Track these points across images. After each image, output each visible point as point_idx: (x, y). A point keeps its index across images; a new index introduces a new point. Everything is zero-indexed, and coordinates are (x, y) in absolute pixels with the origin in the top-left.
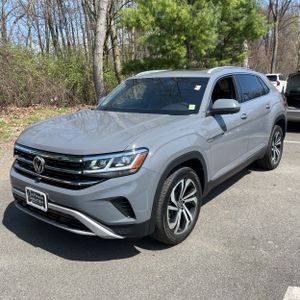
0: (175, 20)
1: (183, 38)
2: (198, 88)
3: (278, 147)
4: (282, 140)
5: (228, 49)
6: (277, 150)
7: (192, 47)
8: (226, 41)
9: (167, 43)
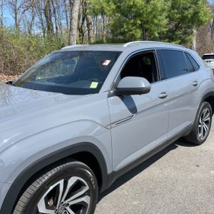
0: (131, 7)
1: (139, 22)
2: (107, 62)
3: (207, 122)
4: (211, 116)
5: (179, 33)
6: (205, 126)
7: (146, 30)
8: (177, 27)
9: (125, 27)
